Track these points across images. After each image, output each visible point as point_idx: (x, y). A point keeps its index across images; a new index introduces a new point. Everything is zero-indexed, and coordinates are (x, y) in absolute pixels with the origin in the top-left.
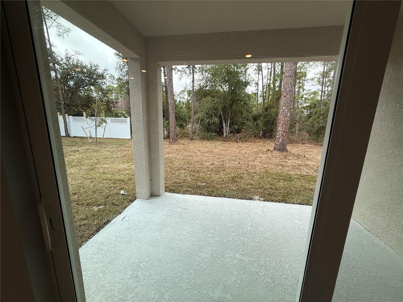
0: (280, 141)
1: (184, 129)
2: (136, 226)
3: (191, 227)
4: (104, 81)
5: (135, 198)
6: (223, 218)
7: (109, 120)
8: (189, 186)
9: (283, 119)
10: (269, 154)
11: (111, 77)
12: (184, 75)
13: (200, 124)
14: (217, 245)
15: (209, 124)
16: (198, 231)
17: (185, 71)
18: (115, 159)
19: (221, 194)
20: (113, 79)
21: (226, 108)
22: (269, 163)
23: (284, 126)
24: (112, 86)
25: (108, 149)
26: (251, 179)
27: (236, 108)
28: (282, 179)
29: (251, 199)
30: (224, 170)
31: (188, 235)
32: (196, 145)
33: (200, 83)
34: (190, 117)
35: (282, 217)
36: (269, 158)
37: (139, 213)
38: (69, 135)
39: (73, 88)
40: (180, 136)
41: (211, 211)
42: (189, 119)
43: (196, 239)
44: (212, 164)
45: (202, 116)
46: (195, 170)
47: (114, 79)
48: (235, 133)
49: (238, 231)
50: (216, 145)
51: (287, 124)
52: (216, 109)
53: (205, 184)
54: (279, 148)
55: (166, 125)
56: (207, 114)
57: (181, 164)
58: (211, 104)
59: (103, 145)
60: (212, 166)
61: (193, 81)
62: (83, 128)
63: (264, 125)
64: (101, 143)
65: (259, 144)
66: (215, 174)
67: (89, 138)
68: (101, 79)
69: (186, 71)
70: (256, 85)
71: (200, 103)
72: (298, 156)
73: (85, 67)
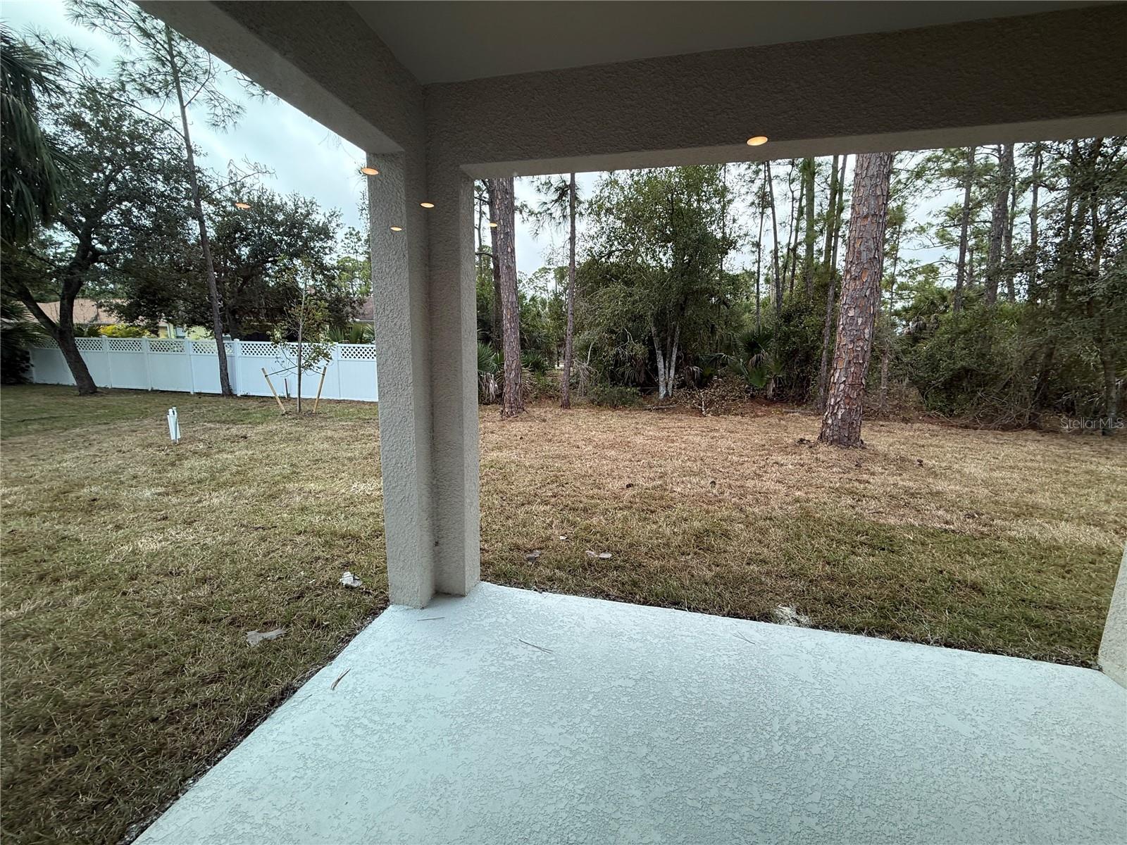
0: (840, 414)
1: (544, 374)
2: (376, 718)
3: (564, 731)
4: (329, 245)
5: (386, 602)
6: (676, 693)
7: (337, 349)
8: (559, 562)
9: (851, 347)
10: (806, 456)
11: (351, 234)
12: (546, 225)
13: (590, 361)
14: (662, 821)
15: (618, 363)
16: (591, 751)
17: (549, 212)
18: (344, 465)
19: (665, 595)
20: (356, 240)
21: (665, 314)
22: (811, 485)
23: (852, 369)
24: (354, 260)
25: (330, 433)
26: (760, 542)
27: (697, 315)
28: (862, 543)
29: (767, 617)
30: (669, 507)
31: (553, 764)
32: (580, 423)
33: (591, 244)
34: (562, 340)
35: (891, 697)
36: (806, 467)
37: (392, 660)
38: (230, 390)
39: (248, 265)
40: (533, 395)
41: (634, 664)
42: (559, 346)
43: (582, 786)
44: (629, 486)
45: (597, 337)
46: (576, 506)
47: (359, 240)
48: (692, 388)
49: (736, 758)
50: (637, 423)
51: (861, 362)
52: (638, 318)
53: (607, 555)
54: (835, 437)
55: (495, 365)
56: (612, 332)
57: (536, 484)
58: (624, 304)
59: (317, 422)
60: (630, 492)
61: (572, 239)
62: (264, 372)
63: (781, 364)
64: (311, 414)
65: (766, 420)
66: (640, 520)
67: (279, 401)
68: (322, 240)
69: (553, 210)
70: (754, 249)
71: (590, 301)
72: (902, 463)
73: (280, 208)
